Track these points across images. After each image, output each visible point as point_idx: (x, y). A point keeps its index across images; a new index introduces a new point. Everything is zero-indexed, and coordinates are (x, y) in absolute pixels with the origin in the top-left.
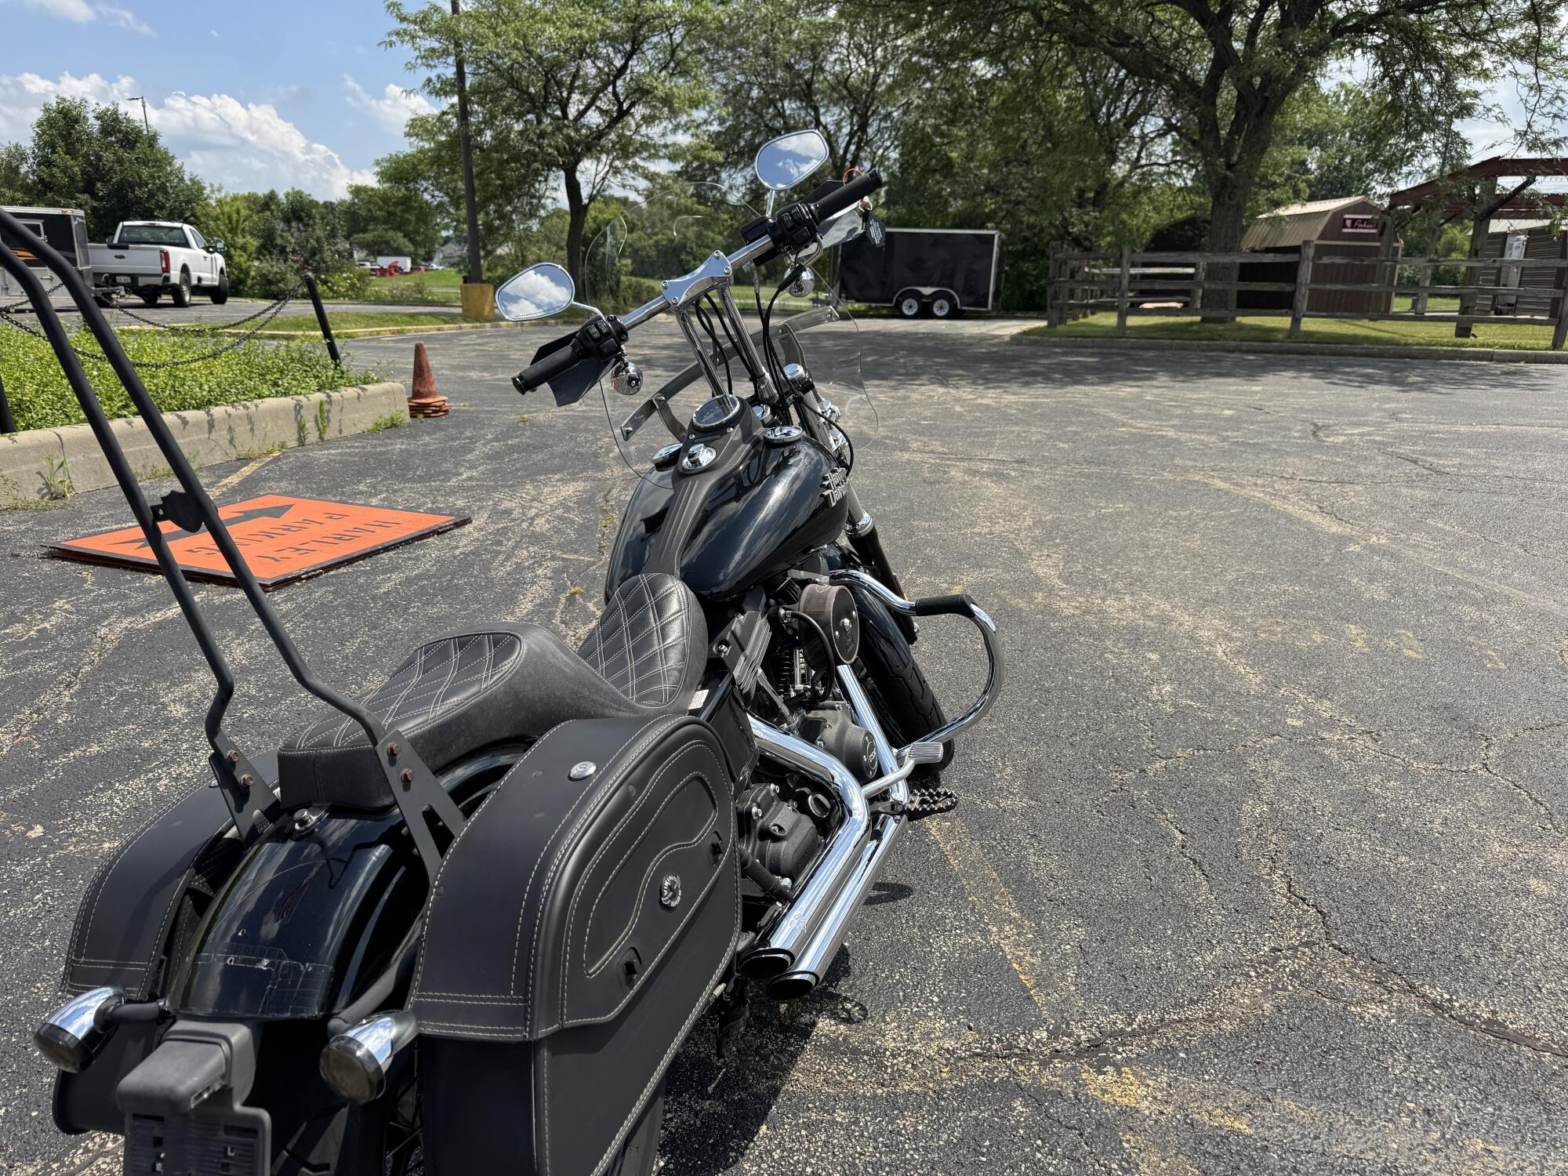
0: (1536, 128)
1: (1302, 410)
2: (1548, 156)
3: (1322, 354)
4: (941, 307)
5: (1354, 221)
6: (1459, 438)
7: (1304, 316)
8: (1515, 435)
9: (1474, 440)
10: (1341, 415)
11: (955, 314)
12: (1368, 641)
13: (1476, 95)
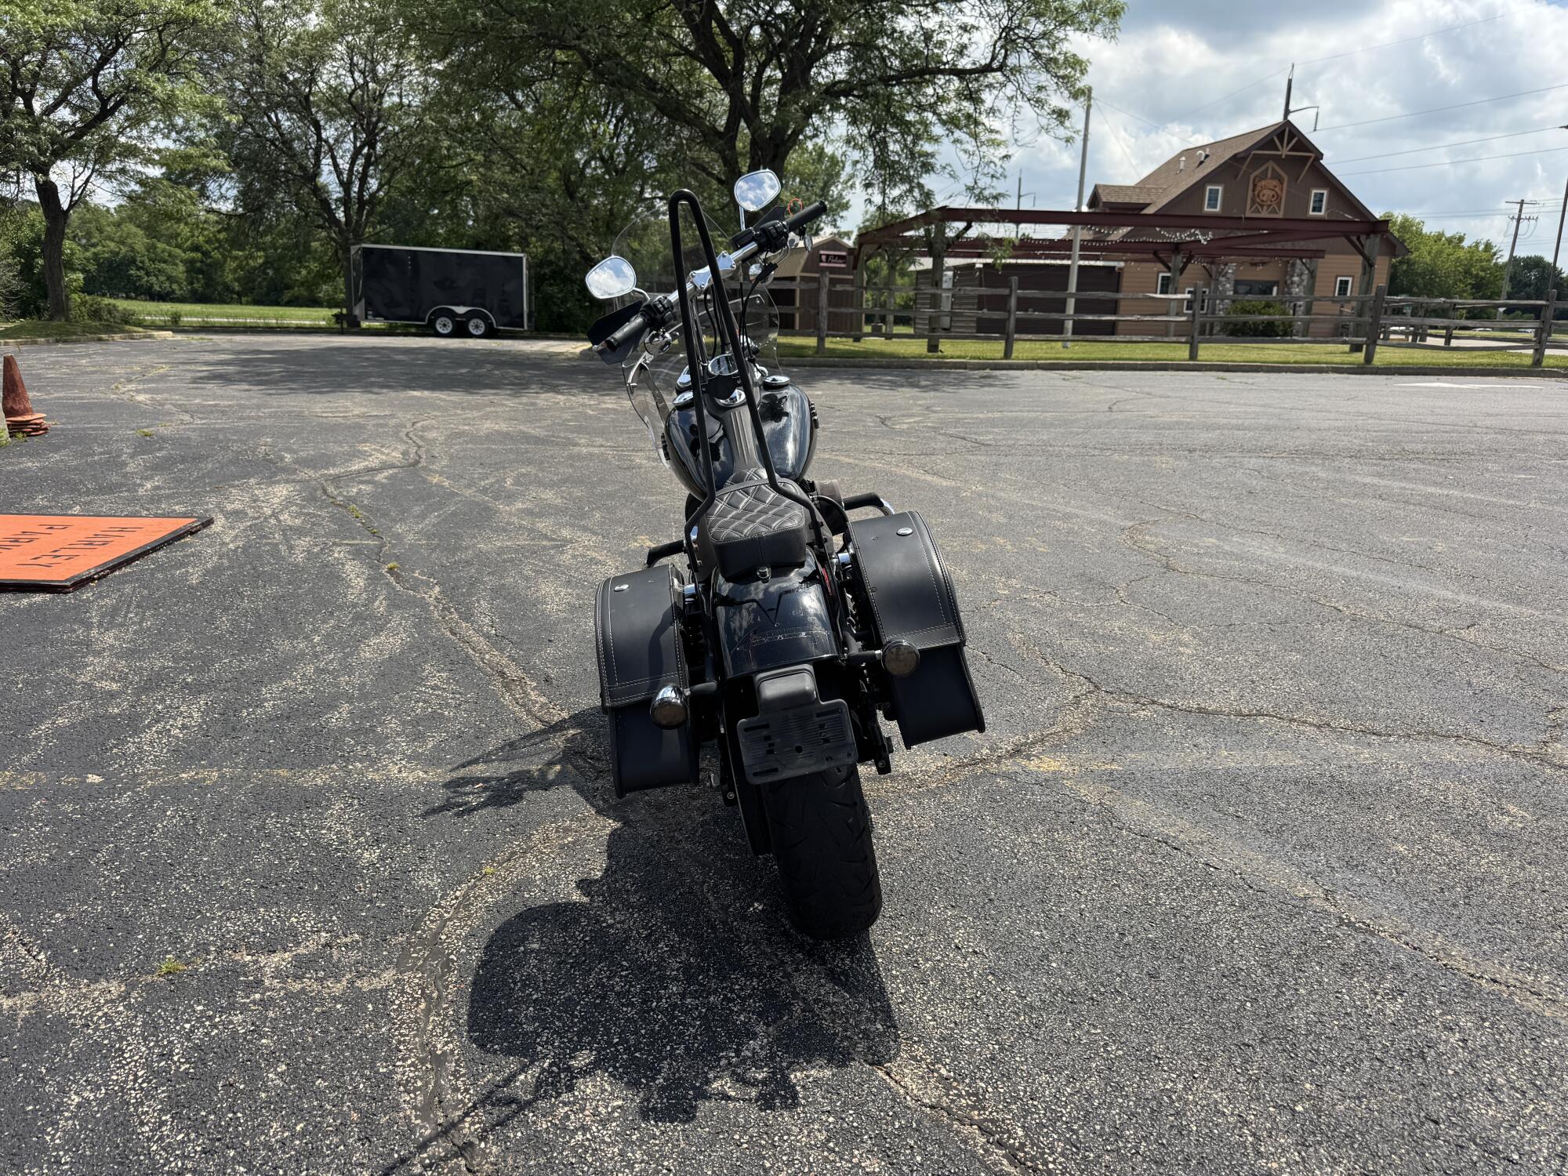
0: (981, 184)
1: (862, 407)
2: (990, 207)
3: (845, 366)
4: (476, 326)
5: (828, 256)
6: (981, 422)
7: (827, 336)
8: (1016, 419)
9: (993, 423)
10: (892, 410)
11: (491, 333)
12: (1014, 545)
13: (932, 155)
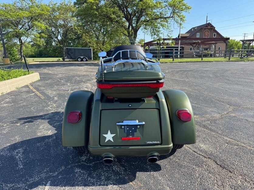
4: (84, 60)
11: (87, 61)
